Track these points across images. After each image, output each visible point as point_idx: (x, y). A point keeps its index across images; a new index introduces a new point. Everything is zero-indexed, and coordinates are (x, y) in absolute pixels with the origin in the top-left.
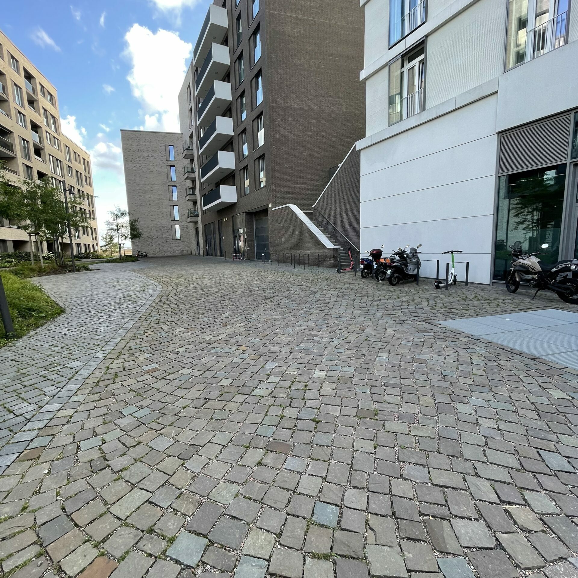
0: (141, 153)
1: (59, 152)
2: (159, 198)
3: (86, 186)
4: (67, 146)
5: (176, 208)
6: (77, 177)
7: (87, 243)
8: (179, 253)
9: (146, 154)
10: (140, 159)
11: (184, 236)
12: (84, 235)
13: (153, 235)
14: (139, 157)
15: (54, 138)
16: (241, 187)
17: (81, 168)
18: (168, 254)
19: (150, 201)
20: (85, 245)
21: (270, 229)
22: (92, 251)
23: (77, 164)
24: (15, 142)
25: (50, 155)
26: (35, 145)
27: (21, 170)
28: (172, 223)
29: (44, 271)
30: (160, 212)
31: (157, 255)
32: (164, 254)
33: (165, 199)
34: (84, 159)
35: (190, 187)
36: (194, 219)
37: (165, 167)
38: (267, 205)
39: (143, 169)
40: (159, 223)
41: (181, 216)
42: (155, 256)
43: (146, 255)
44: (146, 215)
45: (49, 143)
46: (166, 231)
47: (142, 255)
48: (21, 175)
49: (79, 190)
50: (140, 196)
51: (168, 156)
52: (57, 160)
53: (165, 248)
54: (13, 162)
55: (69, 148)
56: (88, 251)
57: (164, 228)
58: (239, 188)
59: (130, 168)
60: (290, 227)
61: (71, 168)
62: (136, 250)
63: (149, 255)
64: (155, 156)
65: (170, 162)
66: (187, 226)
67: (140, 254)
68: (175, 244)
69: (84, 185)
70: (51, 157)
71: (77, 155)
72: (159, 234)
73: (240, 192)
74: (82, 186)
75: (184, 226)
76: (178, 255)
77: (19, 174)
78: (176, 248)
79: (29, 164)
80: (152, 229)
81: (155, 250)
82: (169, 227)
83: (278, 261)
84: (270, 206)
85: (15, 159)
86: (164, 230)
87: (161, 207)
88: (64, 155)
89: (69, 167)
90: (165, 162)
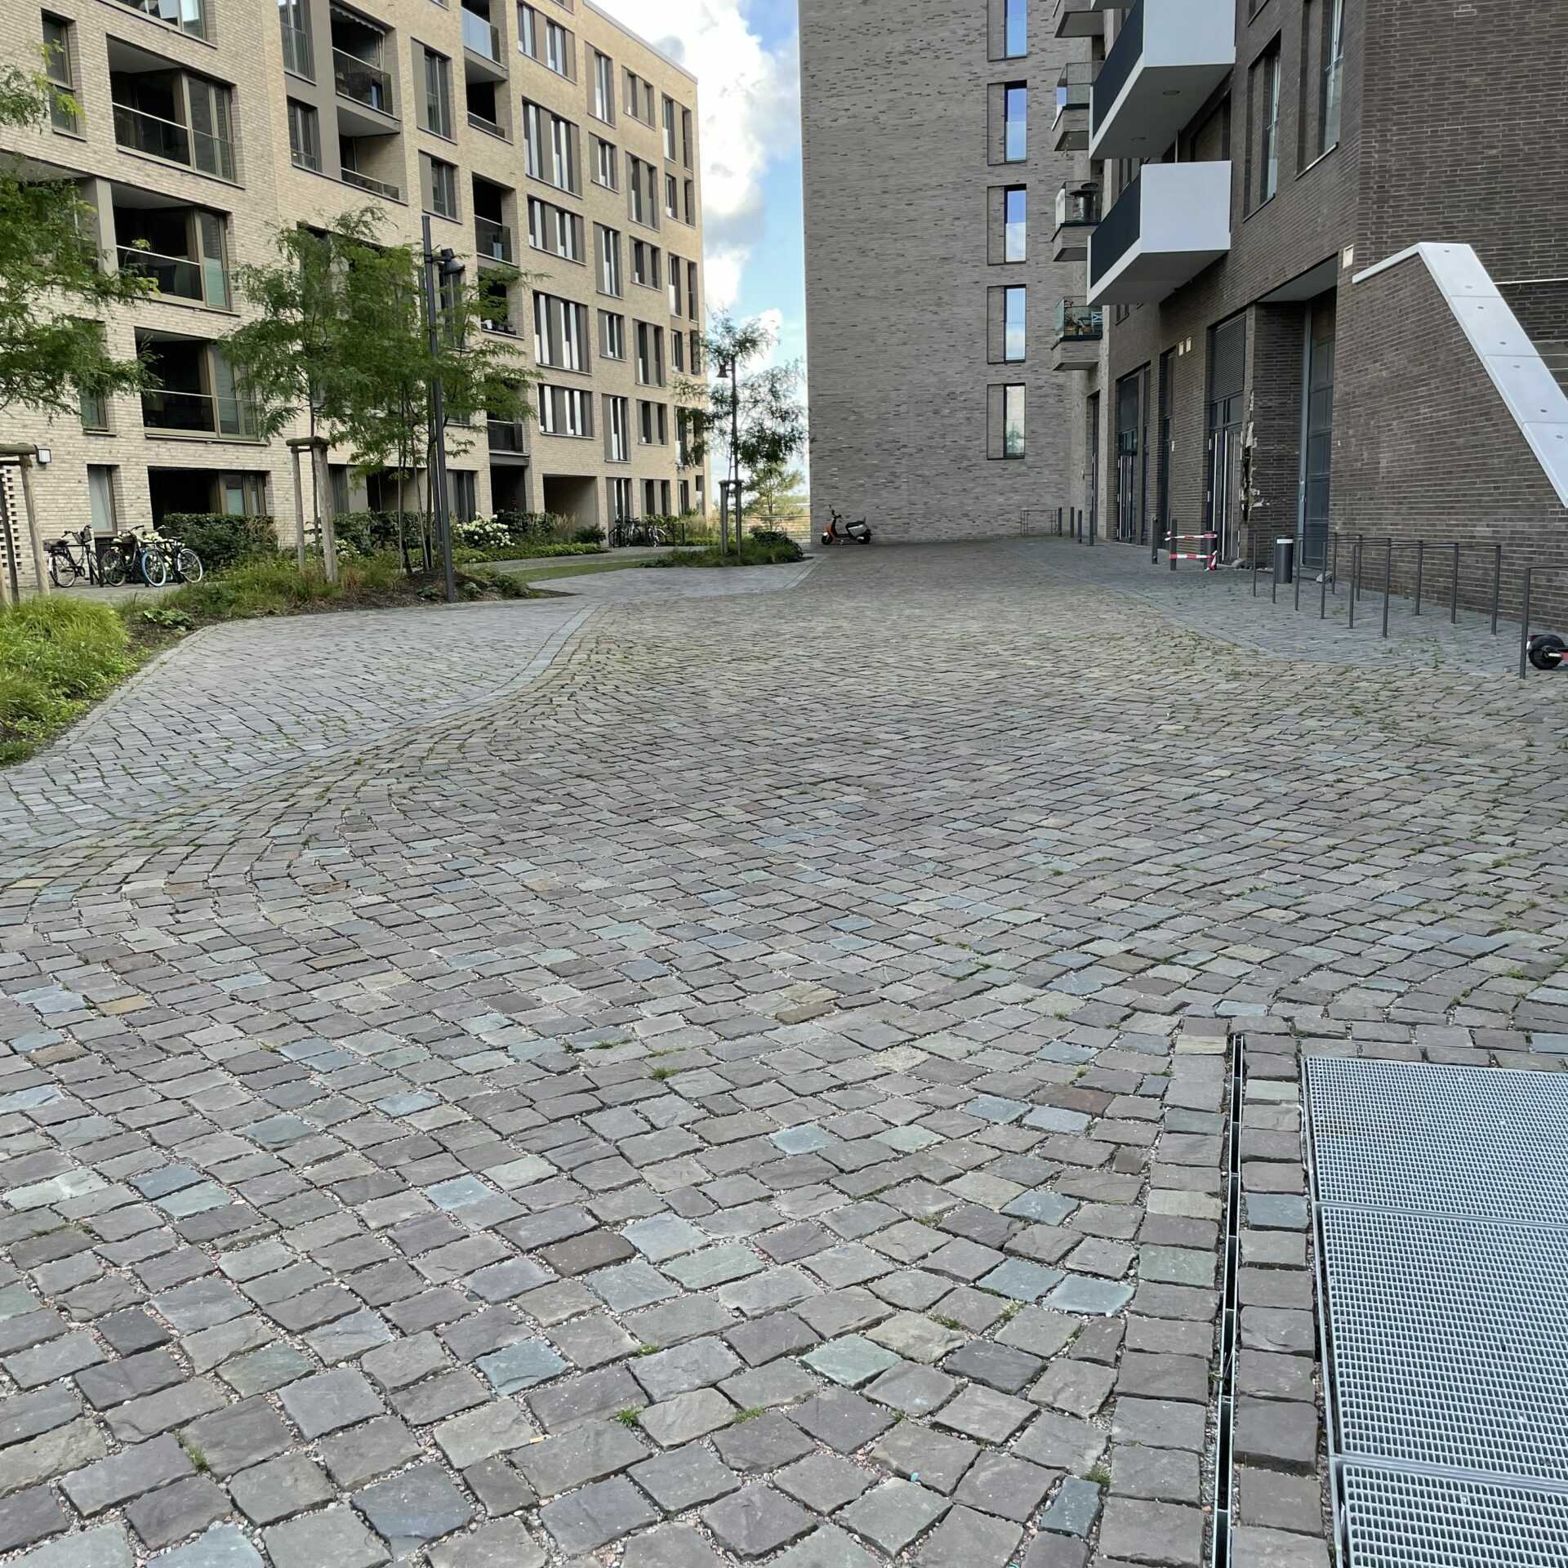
0: (875, 41)
1: (565, 86)
2: (942, 252)
3: (672, 223)
4: (599, 55)
5: (1017, 300)
6: (636, 184)
7: (657, 476)
8: (1010, 525)
9: (897, 44)
10: (870, 71)
11: (1043, 441)
12: (649, 441)
13: (904, 441)
14: (870, 62)
15: (552, 24)
16: (1248, 161)
17: (655, 145)
18: (964, 529)
19: (899, 272)
20: (649, 484)
21: (1336, 396)
22: (675, 510)
23: (636, 127)
24: (397, 68)
25: (526, 103)
26: (471, 69)
27: (414, 179)
28: (998, 375)
29: (324, 596)
30: (943, 323)
31: (916, 534)
32: (945, 529)
33: (966, 256)
34: (669, 102)
35: (1077, 187)
36: (1081, 352)
37: (979, 94)
38: (1335, 256)
39: (883, 118)
40: (932, 379)
41: (1033, 338)
42: (906, 537)
43: (867, 534)
44: (880, 340)
45: (529, 52)
46: (961, 415)
47: (850, 535)
48: (410, 202)
49: (639, 244)
50: (862, 252)
51: (997, 38)
52: (557, 119)
53: (953, 502)
54: (389, 153)
55: (608, 59)
56: (658, 510)
57: (952, 404)
58: (1242, 168)
59: (827, 123)
60: (1419, 381)
61: (612, 147)
62: (825, 513)
63: (878, 535)
64: (939, 45)
65: (1003, 66)
66: (1060, 387)
67: (841, 528)
68: (1000, 482)
69: (662, 218)
70: (532, 109)
71: (640, 85)
72: (927, 432)
73: (1241, 191)
74: (654, 223)
75: (1046, 390)
76: (1009, 537)
77: (406, 198)
78: (1000, 500)
79: (442, 151)
80: (903, 408)
81: (905, 511)
82: (976, 396)
83: (1360, 580)
84: (1348, 258)
85: (397, 140)
86: (953, 411)
87: (946, 298)
88: (584, 95)
89: (603, 143)
90: (982, 68)
